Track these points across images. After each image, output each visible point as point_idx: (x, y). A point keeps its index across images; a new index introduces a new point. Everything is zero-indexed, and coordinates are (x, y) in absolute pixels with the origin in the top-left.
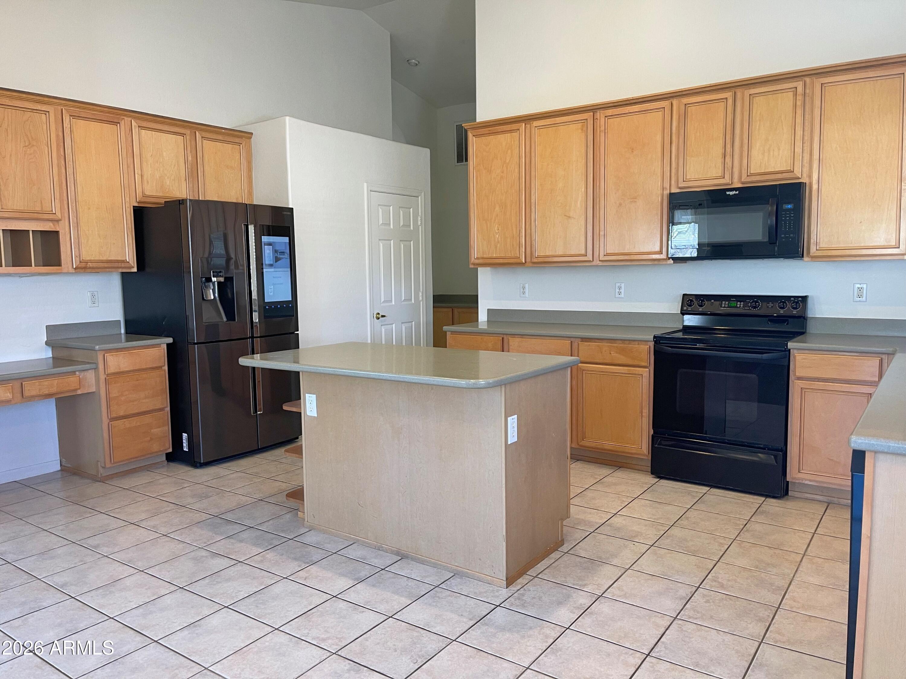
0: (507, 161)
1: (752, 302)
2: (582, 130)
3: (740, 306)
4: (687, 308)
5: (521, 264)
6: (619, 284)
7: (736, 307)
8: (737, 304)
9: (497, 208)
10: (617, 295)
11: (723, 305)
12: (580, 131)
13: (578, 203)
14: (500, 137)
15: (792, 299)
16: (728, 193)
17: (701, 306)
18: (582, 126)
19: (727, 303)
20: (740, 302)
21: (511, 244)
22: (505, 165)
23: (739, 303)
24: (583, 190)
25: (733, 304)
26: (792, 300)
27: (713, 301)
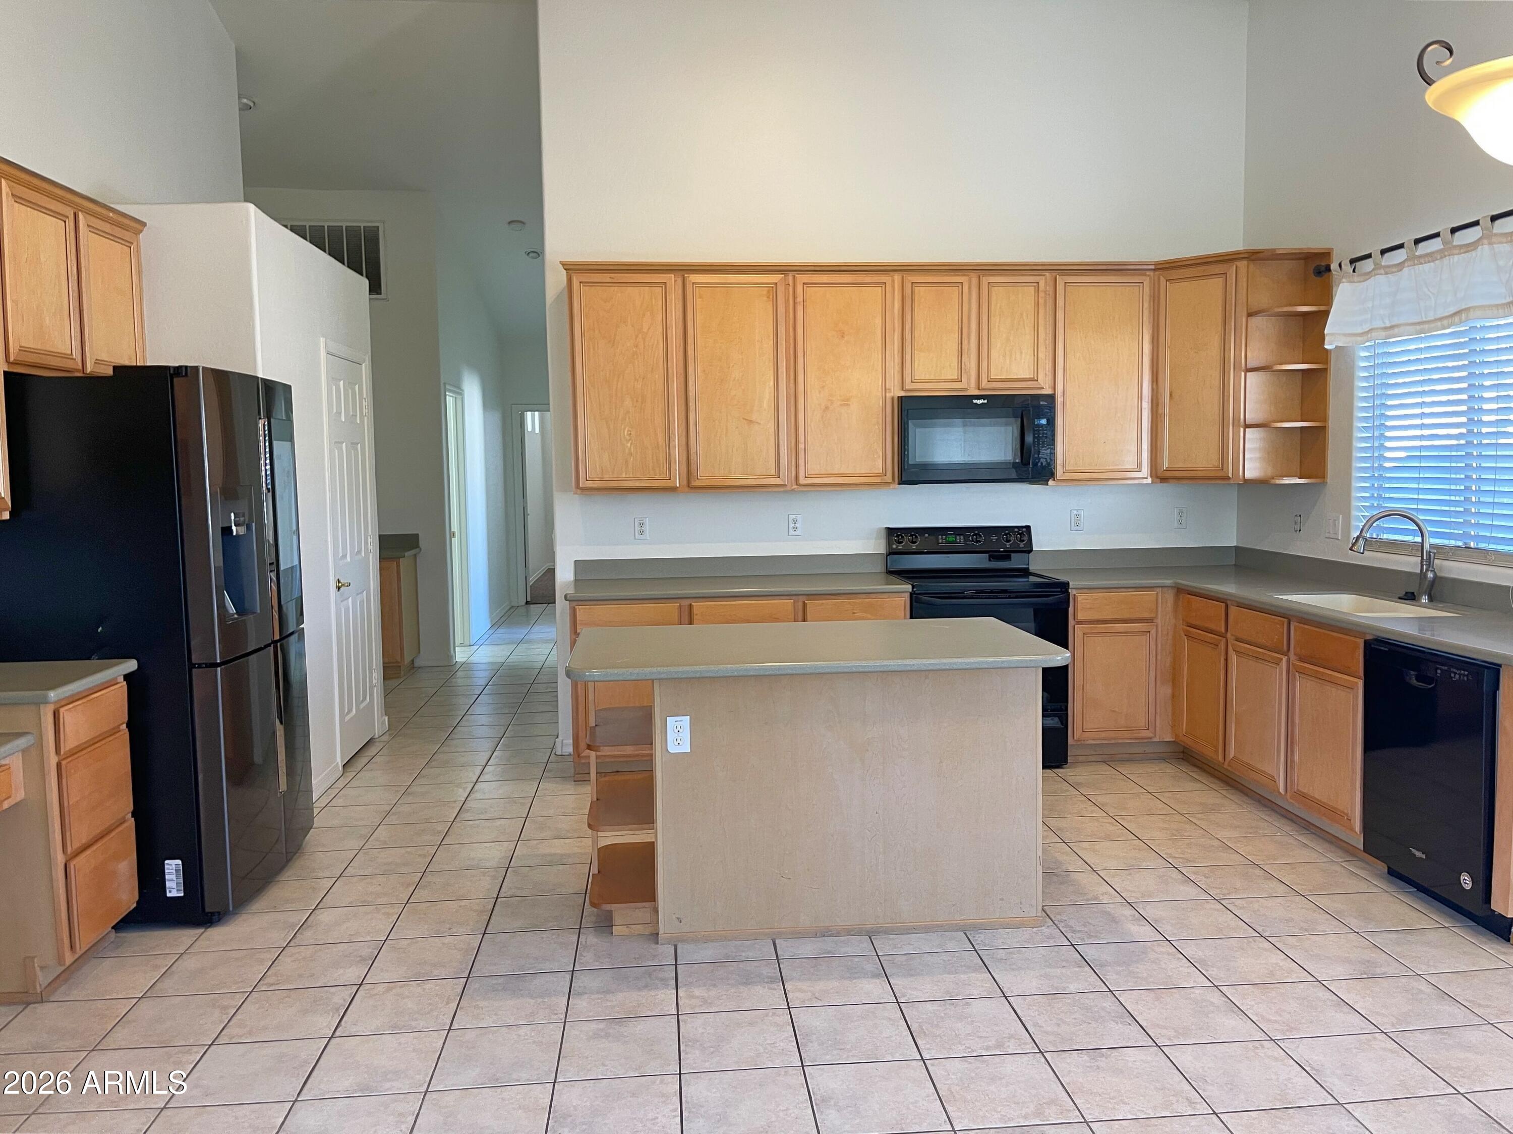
0: (645, 330)
1: (973, 535)
2: (768, 297)
3: (960, 541)
4: (897, 546)
5: (673, 489)
6: (794, 517)
7: (956, 542)
8: (956, 539)
9: (628, 402)
10: (792, 532)
11: (940, 541)
12: (765, 298)
13: (765, 402)
14: (630, 290)
15: (1016, 530)
16: (975, 401)
17: (914, 542)
18: (768, 292)
19: (944, 537)
20: (960, 535)
21: (655, 458)
22: (640, 336)
23: (958, 537)
24: (772, 383)
25: (951, 538)
26: (1016, 532)
27: (927, 535)
